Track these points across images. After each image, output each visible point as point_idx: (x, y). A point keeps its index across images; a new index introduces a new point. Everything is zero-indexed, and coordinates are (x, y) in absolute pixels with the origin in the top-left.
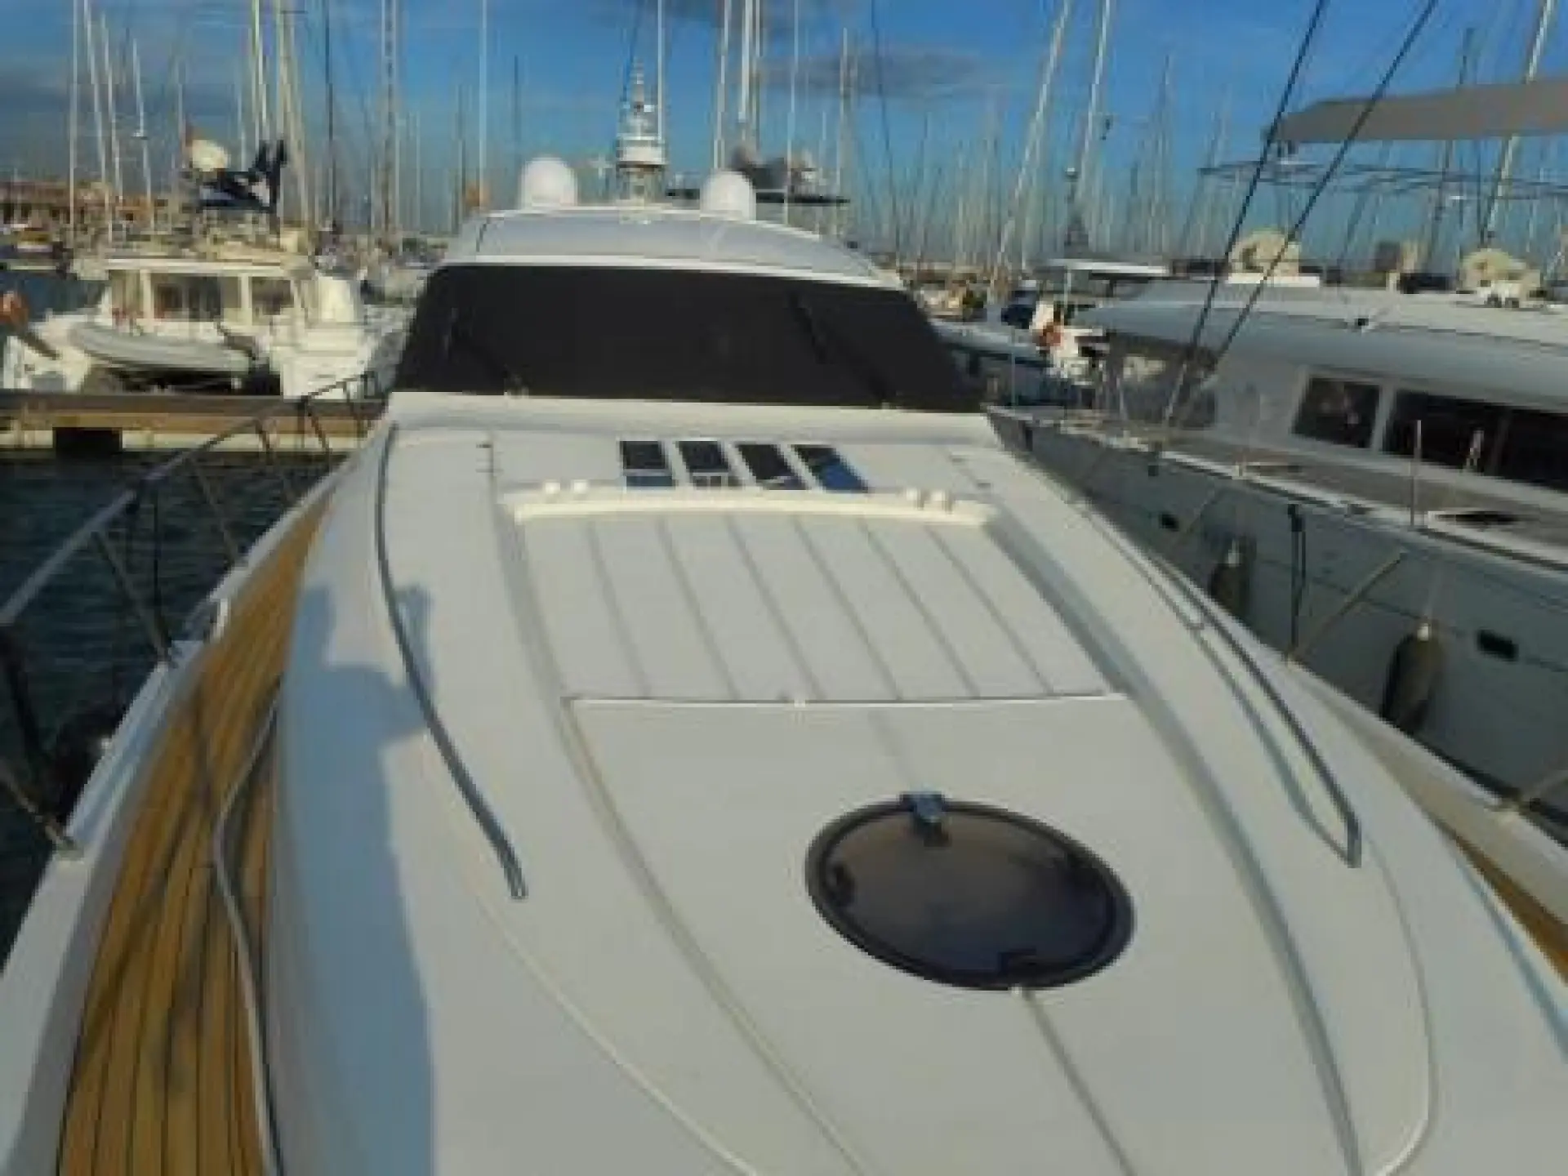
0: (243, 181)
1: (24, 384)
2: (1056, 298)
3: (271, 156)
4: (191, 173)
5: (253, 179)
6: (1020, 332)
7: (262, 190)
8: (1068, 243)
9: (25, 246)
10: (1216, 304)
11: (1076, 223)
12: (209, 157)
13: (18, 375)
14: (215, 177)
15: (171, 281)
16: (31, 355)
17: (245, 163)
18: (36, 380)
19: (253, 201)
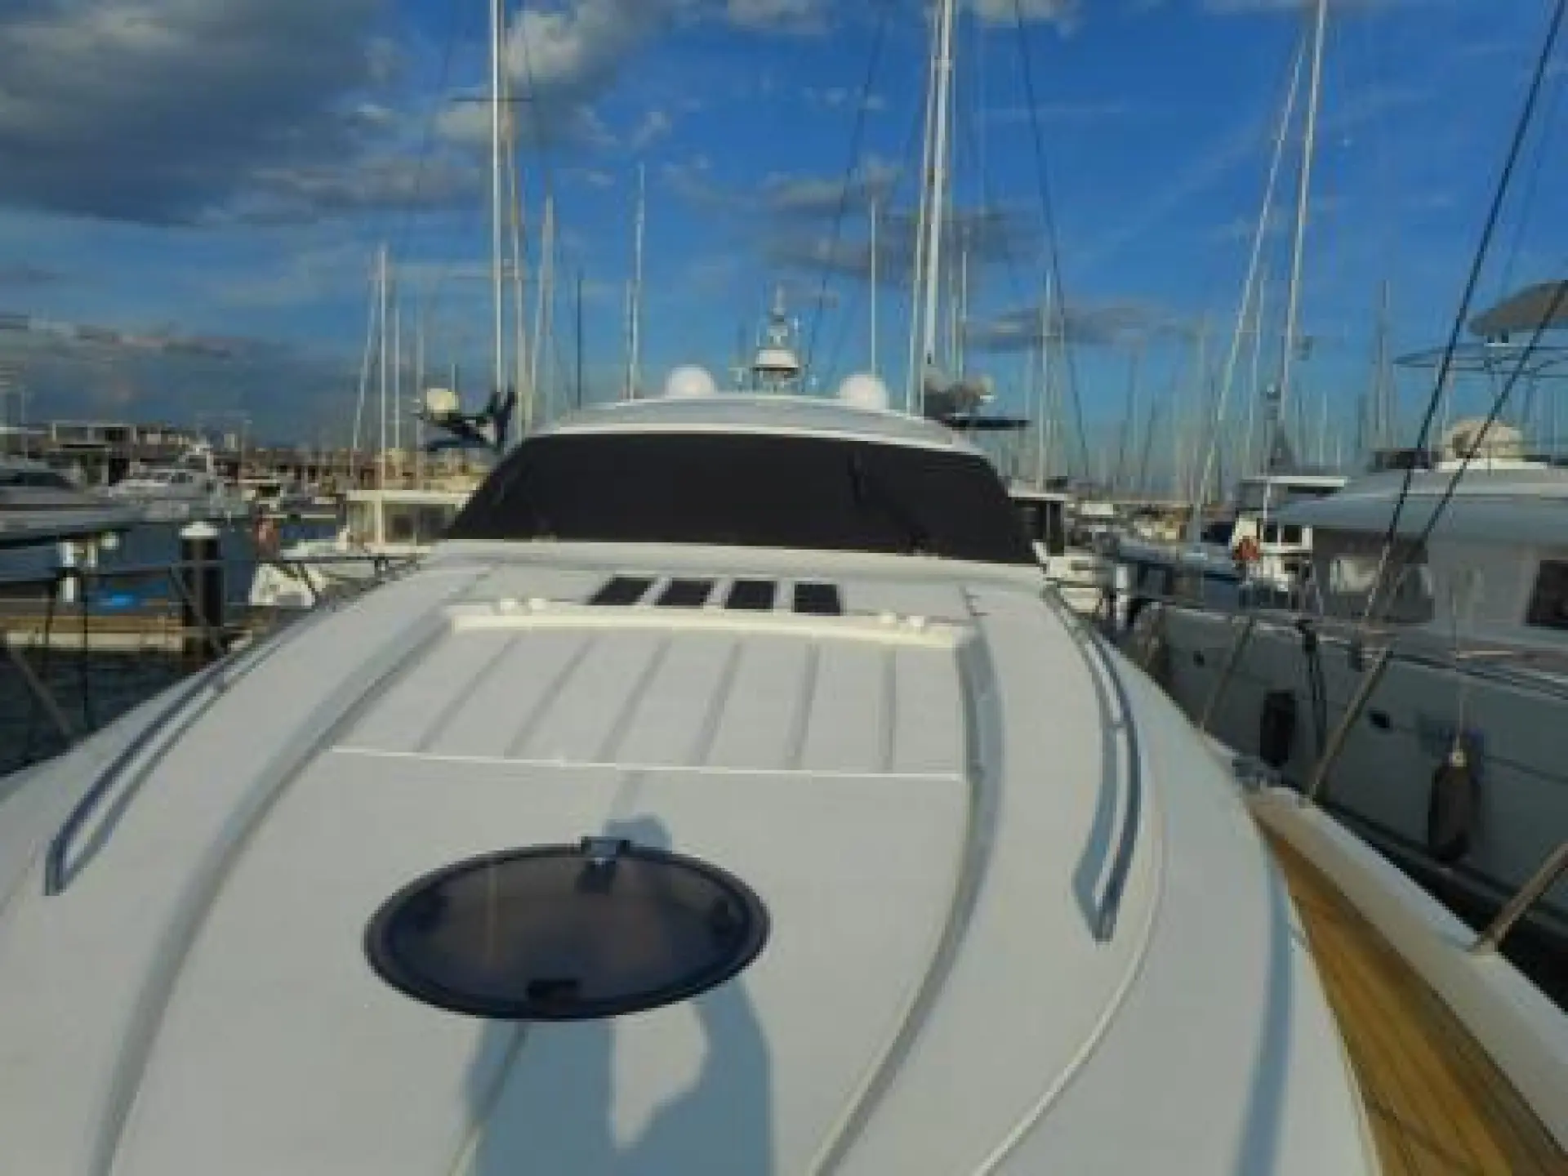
0: (472, 422)
1: (269, 600)
2: (1257, 514)
3: (503, 400)
4: (426, 415)
5: (481, 421)
6: (1220, 549)
7: (489, 432)
8: (1272, 462)
9: (318, 501)
10: (1410, 491)
11: (1280, 440)
12: (442, 401)
13: (263, 593)
14: (446, 418)
15: (404, 512)
16: (277, 576)
17: (479, 408)
18: (280, 598)
19: (480, 440)
